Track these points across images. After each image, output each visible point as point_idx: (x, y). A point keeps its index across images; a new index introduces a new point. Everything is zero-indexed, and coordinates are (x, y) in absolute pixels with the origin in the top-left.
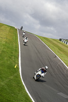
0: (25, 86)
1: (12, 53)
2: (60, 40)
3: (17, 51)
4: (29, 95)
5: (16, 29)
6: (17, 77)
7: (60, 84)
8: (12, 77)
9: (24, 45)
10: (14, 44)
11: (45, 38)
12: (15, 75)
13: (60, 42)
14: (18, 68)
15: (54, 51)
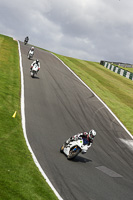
0: (33, 154)
1: (7, 88)
2: (102, 63)
3: (17, 84)
4: (41, 170)
5: (16, 43)
6: (16, 136)
7: (101, 150)
8: (7, 136)
9: (33, 77)
10: (12, 71)
11: (71, 60)
12: (13, 131)
13: (101, 66)
14: (19, 118)
15: (89, 85)
